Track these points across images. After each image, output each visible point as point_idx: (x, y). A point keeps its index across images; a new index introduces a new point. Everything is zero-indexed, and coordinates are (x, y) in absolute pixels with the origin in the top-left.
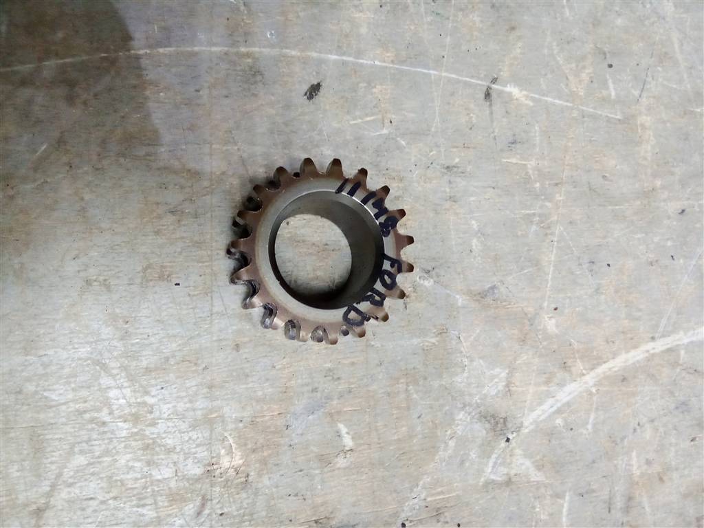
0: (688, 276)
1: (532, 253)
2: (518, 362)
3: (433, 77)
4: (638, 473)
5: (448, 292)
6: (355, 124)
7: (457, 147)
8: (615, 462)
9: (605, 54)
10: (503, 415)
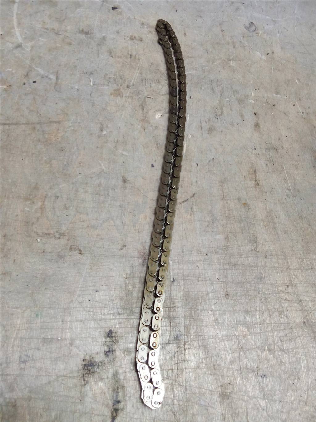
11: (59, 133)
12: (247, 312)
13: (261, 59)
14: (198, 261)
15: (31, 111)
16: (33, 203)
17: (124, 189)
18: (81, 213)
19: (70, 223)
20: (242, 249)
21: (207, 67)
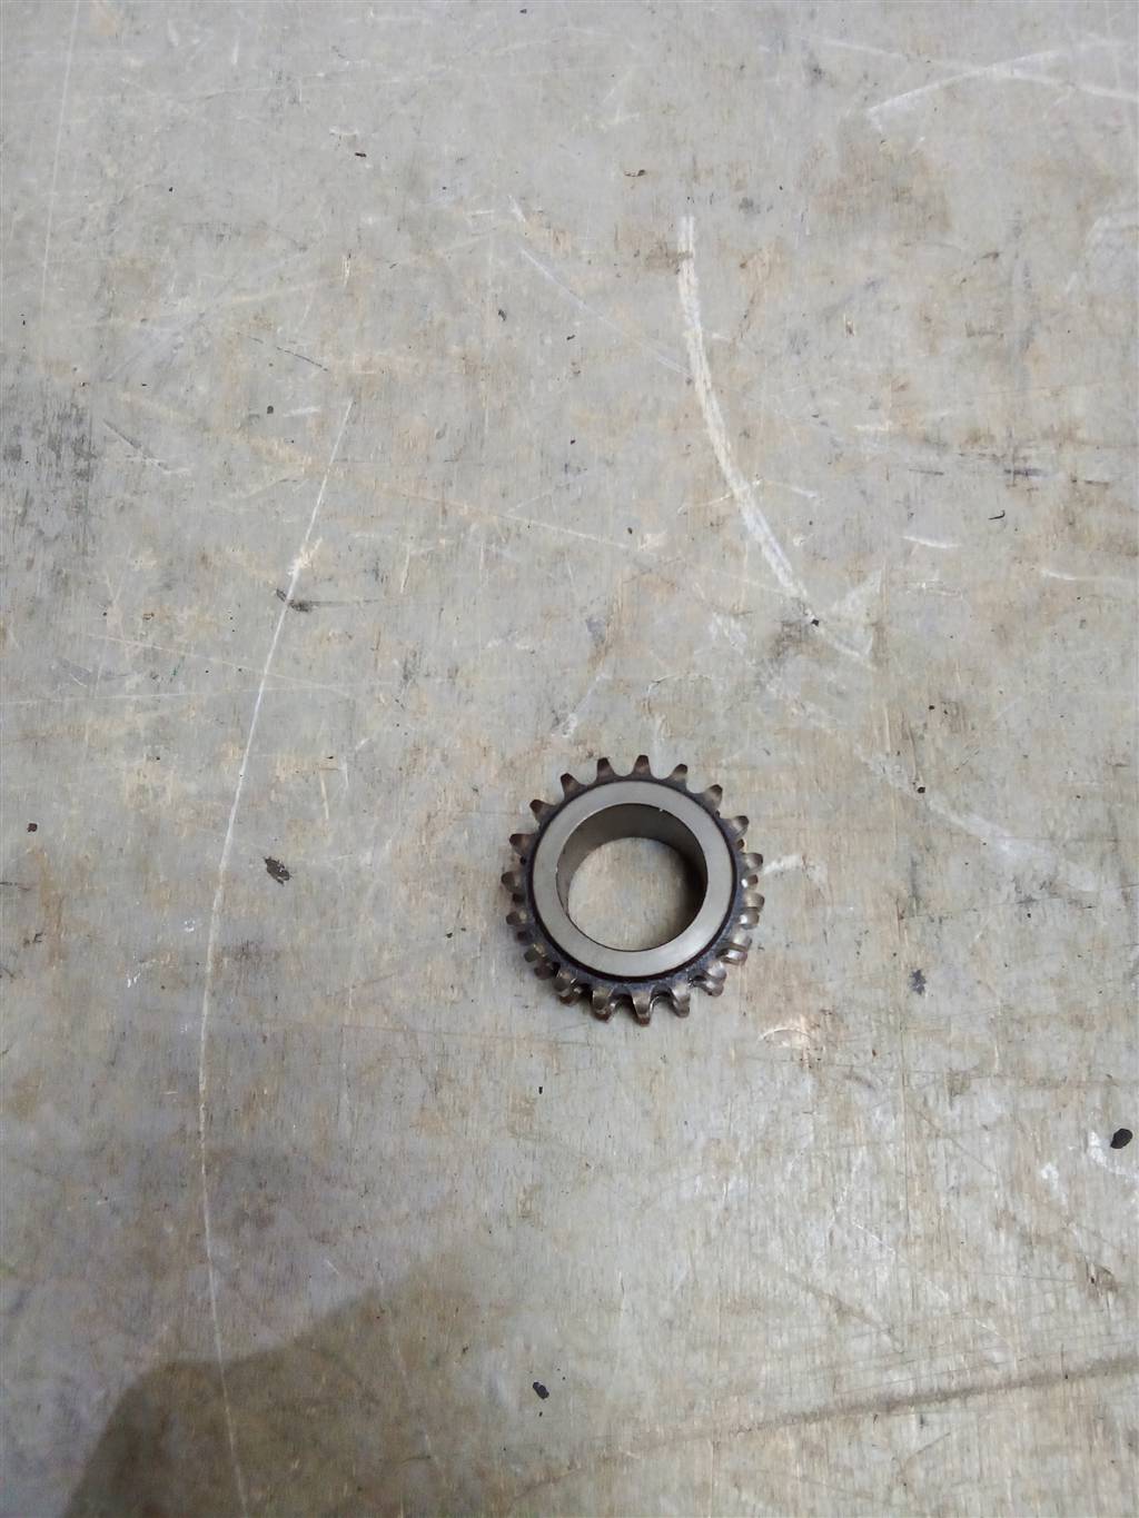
0: (601, 315)
1: (543, 559)
2: (703, 596)
3: (270, 689)
4: (888, 423)
5: (589, 692)
6: (330, 811)
7: (376, 660)
8: (868, 458)
9: (251, 417)
10: (778, 627)
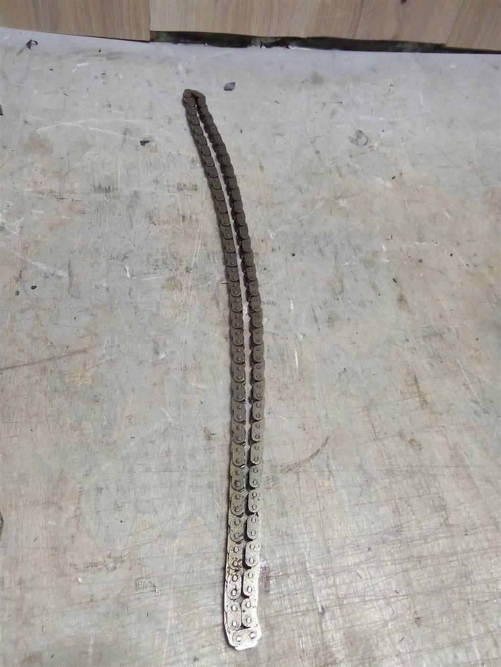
11: (87, 370)
12: (456, 644)
13: (385, 188)
14: (357, 565)
15: (34, 339)
16: (61, 508)
17: (211, 453)
18: (144, 513)
19: (129, 535)
20: (425, 526)
21: (305, 216)
